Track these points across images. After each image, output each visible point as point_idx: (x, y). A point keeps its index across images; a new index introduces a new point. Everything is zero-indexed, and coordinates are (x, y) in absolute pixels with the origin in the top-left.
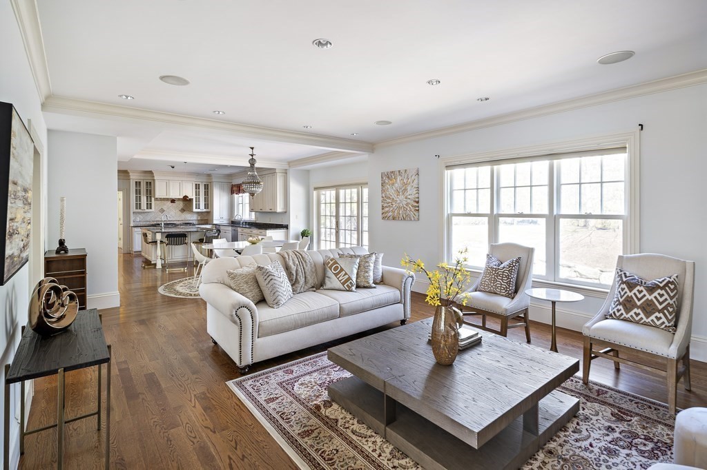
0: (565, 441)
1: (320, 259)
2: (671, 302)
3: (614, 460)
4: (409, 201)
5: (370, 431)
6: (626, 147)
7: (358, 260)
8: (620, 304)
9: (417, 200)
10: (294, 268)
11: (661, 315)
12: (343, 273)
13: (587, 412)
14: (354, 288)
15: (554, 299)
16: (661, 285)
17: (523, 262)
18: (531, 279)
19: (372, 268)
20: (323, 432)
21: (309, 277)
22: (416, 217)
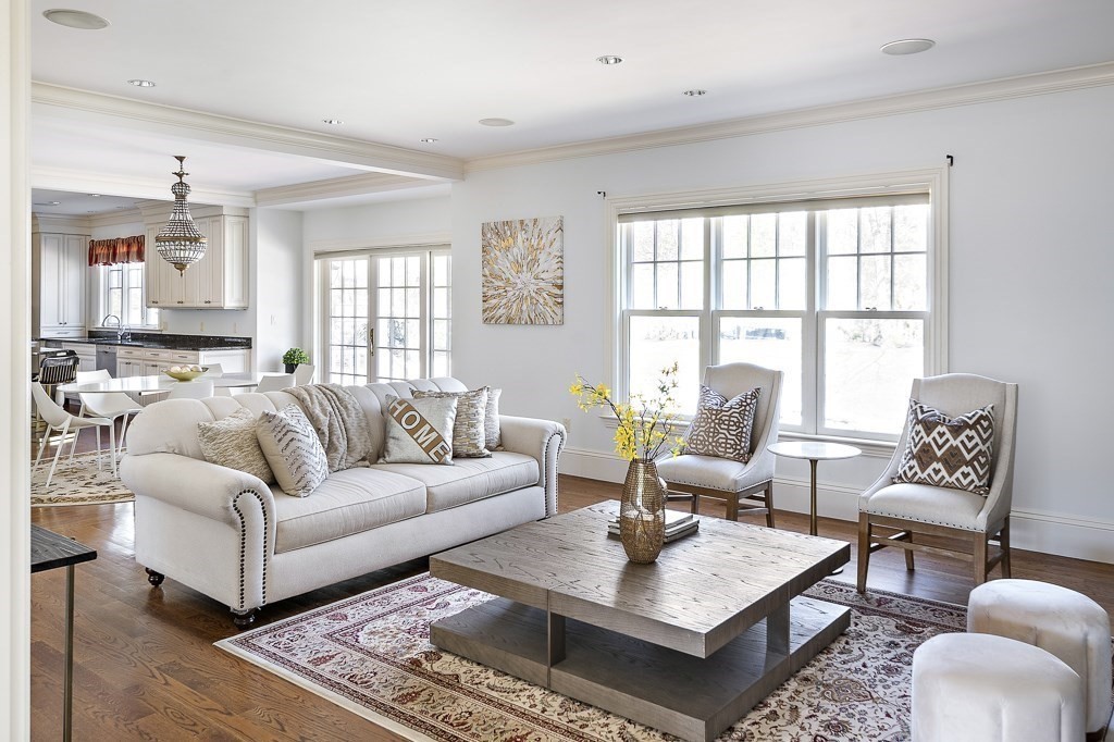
0: (827, 665)
1: (375, 403)
2: (984, 448)
3: (896, 679)
4: (542, 284)
5: (519, 683)
6: (928, 194)
7: (455, 403)
8: (913, 457)
9: (559, 282)
10: (324, 420)
11: (969, 469)
12: (427, 427)
13: (861, 628)
14: (449, 457)
15: (814, 456)
16: (971, 422)
17: (764, 398)
18: (775, 431)
19: (482, 417)
20: (436, 693)
21: (355, 439)
22: (557, 319)
